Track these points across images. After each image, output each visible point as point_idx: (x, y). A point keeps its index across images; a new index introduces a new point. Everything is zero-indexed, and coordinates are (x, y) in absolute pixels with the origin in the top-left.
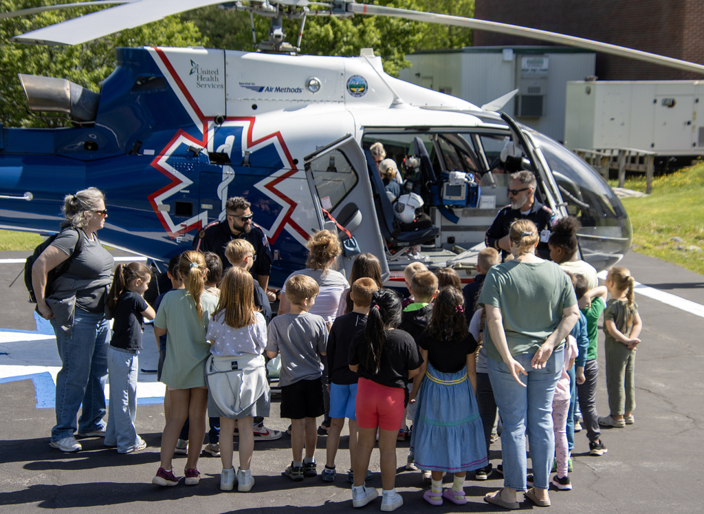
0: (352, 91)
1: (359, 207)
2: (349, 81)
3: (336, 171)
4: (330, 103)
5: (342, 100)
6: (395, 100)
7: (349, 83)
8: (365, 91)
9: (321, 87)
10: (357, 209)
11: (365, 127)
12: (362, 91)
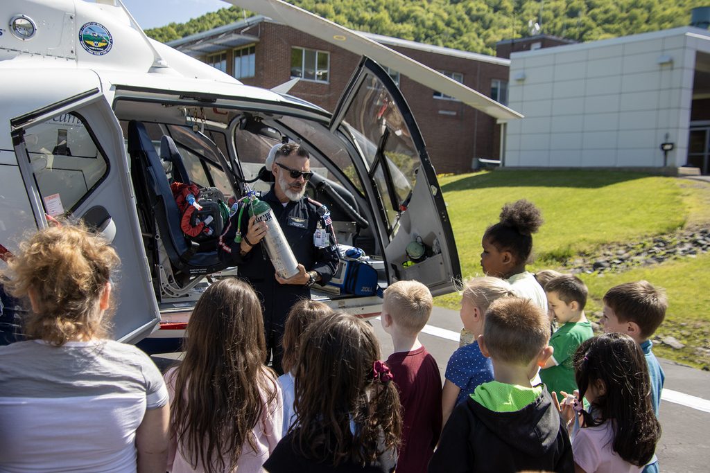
0: (89, 45)
1: (110, 212)
2: (82, 29)
3: (69, 154)
4: (53, 58)
5: (72, 56)
6: (156, 62)
7: (83, 33)
8: (108, 48)
9: (37, 32)
10: (109, 217)
11: (119, 87)
12: (104, 47)
